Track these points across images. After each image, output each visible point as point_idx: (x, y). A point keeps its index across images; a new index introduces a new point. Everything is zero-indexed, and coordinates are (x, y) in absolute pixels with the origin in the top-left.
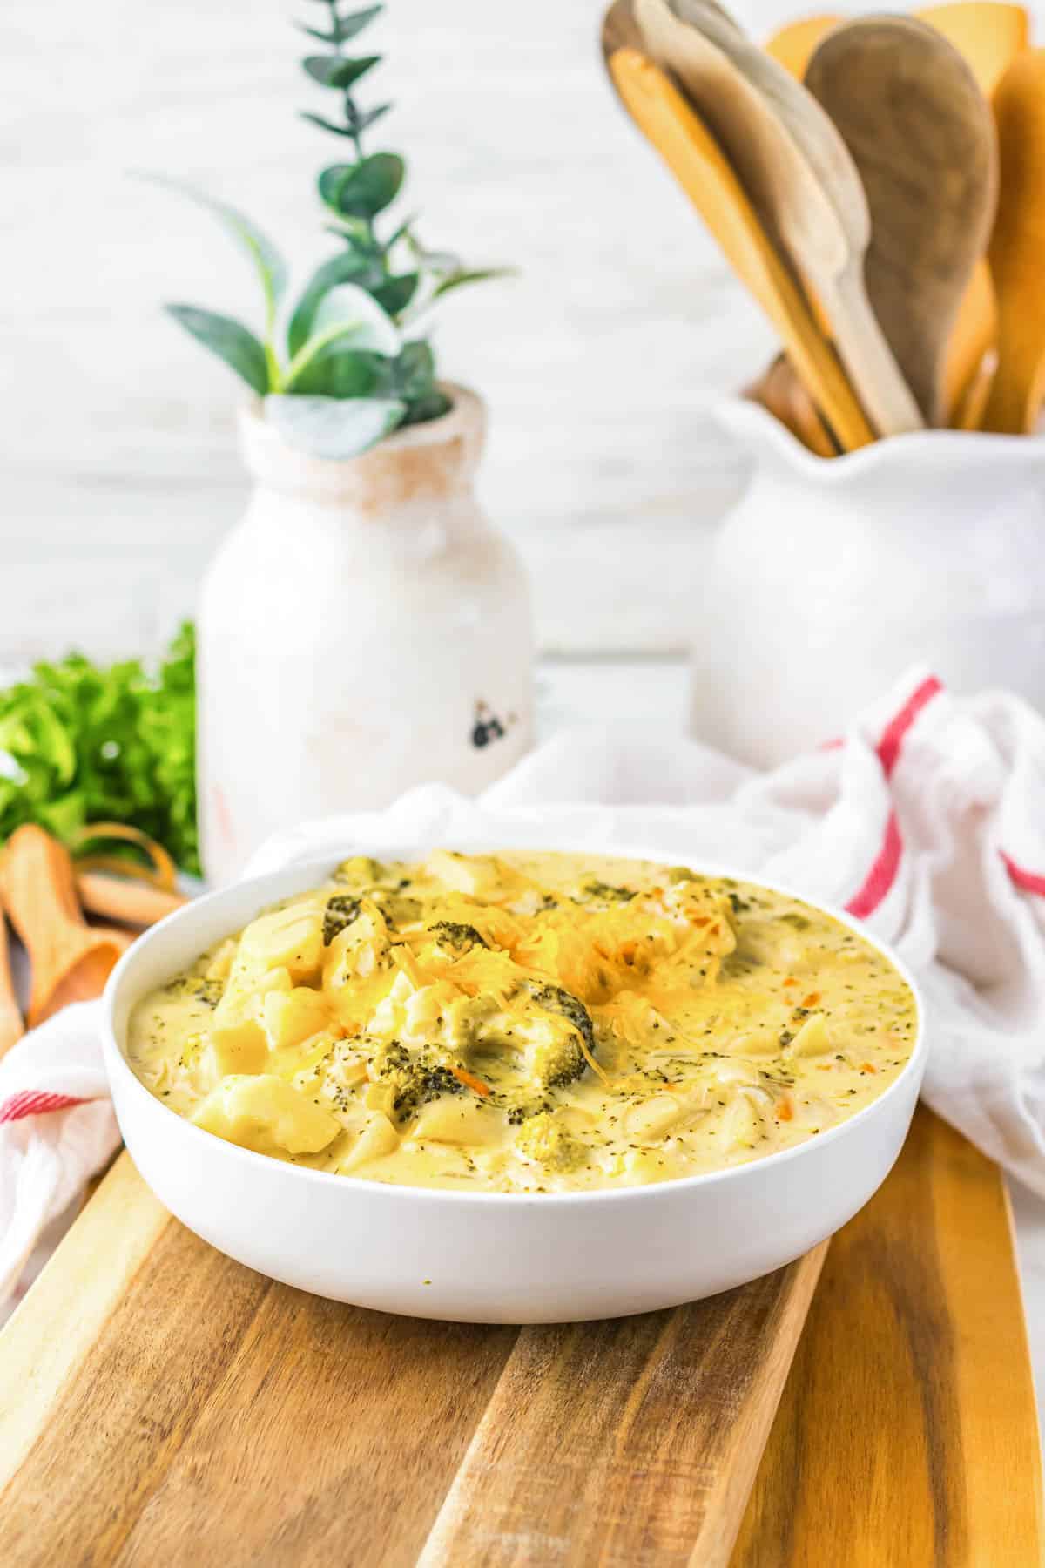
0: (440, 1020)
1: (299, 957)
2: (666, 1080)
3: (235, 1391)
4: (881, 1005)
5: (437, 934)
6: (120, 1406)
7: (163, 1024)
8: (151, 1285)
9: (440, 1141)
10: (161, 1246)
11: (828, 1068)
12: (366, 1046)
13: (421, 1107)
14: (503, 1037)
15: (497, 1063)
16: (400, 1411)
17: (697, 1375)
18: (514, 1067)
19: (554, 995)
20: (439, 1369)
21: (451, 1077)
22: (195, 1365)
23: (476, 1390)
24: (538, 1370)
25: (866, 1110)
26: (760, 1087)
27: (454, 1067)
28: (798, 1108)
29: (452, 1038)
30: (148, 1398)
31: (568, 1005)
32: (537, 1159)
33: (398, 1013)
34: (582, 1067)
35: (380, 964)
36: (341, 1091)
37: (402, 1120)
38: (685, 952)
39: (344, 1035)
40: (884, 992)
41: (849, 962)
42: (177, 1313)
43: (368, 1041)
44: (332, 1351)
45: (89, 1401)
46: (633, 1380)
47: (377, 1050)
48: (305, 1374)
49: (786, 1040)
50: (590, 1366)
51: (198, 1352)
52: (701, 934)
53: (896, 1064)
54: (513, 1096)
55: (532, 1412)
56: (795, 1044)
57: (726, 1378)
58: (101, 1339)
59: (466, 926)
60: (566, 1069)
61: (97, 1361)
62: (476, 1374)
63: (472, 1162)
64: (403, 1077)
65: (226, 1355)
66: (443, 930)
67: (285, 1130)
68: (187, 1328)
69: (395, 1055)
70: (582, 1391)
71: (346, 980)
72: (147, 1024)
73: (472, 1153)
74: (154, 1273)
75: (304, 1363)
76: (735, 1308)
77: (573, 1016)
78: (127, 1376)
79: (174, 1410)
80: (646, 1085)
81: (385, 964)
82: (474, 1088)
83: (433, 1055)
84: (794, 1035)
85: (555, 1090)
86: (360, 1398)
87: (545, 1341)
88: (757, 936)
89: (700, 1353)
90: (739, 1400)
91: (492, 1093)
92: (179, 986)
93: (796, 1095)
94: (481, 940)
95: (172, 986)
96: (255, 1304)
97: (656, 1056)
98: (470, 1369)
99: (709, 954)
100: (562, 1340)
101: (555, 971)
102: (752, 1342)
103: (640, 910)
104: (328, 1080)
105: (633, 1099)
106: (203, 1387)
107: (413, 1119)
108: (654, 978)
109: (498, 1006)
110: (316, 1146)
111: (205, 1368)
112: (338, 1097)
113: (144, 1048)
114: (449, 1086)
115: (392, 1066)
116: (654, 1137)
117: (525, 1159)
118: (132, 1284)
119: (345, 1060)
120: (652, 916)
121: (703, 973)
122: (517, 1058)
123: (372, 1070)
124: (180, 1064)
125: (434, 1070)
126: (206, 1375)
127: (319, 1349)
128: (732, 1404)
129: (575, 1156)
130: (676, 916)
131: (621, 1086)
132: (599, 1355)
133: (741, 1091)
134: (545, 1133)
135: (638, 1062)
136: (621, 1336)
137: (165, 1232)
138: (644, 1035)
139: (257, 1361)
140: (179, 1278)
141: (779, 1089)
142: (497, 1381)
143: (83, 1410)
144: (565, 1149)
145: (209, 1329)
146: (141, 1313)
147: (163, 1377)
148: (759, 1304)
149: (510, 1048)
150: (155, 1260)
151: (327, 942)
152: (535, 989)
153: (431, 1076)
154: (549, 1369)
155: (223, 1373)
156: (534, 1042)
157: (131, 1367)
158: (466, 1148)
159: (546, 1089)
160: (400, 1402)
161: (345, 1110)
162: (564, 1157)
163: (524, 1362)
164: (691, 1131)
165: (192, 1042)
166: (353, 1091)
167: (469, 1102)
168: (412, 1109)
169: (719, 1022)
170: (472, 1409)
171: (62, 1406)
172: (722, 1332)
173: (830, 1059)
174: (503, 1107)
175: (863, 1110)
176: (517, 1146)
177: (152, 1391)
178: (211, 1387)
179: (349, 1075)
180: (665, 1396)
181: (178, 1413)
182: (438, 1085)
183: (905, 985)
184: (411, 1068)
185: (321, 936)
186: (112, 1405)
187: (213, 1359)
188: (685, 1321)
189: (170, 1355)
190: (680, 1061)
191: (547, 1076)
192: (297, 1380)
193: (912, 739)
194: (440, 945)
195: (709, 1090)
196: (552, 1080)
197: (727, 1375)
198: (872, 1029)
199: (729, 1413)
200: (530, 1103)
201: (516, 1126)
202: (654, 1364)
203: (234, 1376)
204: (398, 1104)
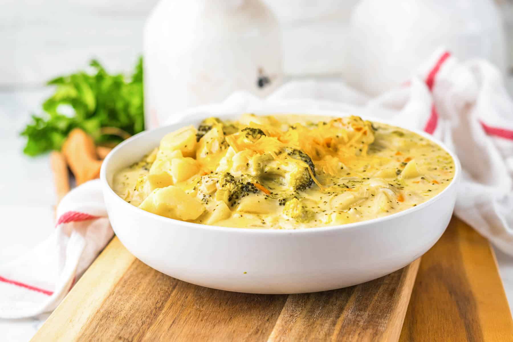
0: (248, 164)
1: (186, 146)
2: (348, 187)
3: (161, 325)
4: (438, 161)
5: (245, 132)
6: (110, 333)
7: (128, 178)
8: (124, 287)
9: (249, 212)
10: (129, 272)
11: (418, 182)
12: (216, 175)
13: (240, 199)
14: (275, 170)
15: (273, 182)
16: (234, 331)
17: (366, 315)
18: (281, 184)
19: (297, 153)
20: (251, 315)
21: (253, 186)
22: (143, 316)
23: (268, 323)
24: (295, 314)
25: (437, 196)
26: (389, 188)
27: (255, 182)
28: (406, 197)
29: (253, 172)
30: (122, 329)
31: (304, 157)
32: (292, 217)
33: (229, 162)
34: (310, 183)
35: (221, 147)
36: (205, 196)
37: (232, 205)
38: (353, 142)
39: (206, 174)
40: (439, 156)
41: (423, 146)
42: (135, 297)
43: (217, 174)
44: (204, 309)
45: (96, 331)
46: (338, 317)
47: (220, 178)
48: (192, 318)
49: (399, 172)
50: (318, 312)
51: (144, 311)
52: (359, 135)
53: (448, 180)
54: (281, 194)
55: (293, 331)
56: (403, 173)
57: (379, 315)
58: (102, 307)
59: (258, 129)
60: (304, 182)
61: (99, 316)
62: (268, 315)
63: (263, 220)
64: (232, 186)
65: (157, 312)
66: (248, 131)
67: (180, 209)
68: (139, 302)
69: (228, 178)
70: (315, 322)
71: (206, 154)
72: (121, 178)
73: (264, 217)
74: (125, 282)
75: (191, 314)
76: (380, 289)
77: (306, 161)
78: (113, 321)
79: (134, 334)
80: (339, 189)
81: (223, 147)
82: (264, 191)
83: (245, 178)
84: (402, 171)
85: (300, 192)
86: (216, 327)
87: (298, 303)
88: (382, 139)
89: (367, 306)
90: (385, 323)
91: (272, 193)
92: (135, 166)
93: (405, 192)
94: (264, 134)
95: (133, 166)
96: (169, 293)
97: (342, 179)
98: (265, 315)
99: (363, 143)
100: (305, 303)
101: (298, 144)
102: (389, 301)
103: (332, 126)
104: (199, 192)
105: (334, 194)
106: (147, 324)
107: (237, 205)
108: (340, 153)
109: (273, 158)
110: (195, 217)
111: (148, 317)
112: (204, 199)
113: (119, 187)
114: (253, 190)
115: (227, 183)
116: (344, 208)
117: (287, 218)
118: (116, 286)
119: (207, 182)
120: (337, 128)
121: (361, 150)
122: (282, 180)
123: (218, 185)
124: (135, 190)
125: (245, 184)
126: (148, 320)
127: (198, 309)
128: (383, 325)
129: (310, 216)
130: (348, 128)
131: (328, 190)
132: (322, 308)
133: (381, 190)
134: (296, 207)
135: (334, 181)
136: (331, 300)
137: (130, 267)
138: (337, 172)
139: (171, 314)
140: (136, 284)
141: (398, 190)
142: (277, 319)
143: (93, 334)
144: (305, 213)
145: (150, 302)
146: (119, 297)
147: (129, 321)
148: (391, 287)
149: (279, 175)
150: (126, 277)
151: (198, 140)
152: (290, 151)
153: (244, 186)
154: (300, 314)
155: (156, 319)
156: (289, 172)
157: (114, 318)
158: (261, 215)
159: (295, 191)
160: (234, 329)
161: (207, 203)
162: (304, 217)
163: (289, 312)
164: (360, 206)
165: (139, 180)
166: (210, 196)
167: (261, 197)
168: (237, 200)
169: (369, 167)
170: (267, 330)
171: (84, 333)
172: (376, 298)
173: (419, 179)
174: (277, 199)
175: (434, 197)
176: (284, 213)
177: (124, 327)
178: (150, 324)
179: (208, 188)
180: (352, 323)
181: (135, 335)
182: (247, 190)
183: (448, 154)
184: (235, 182)
185: (196, 137)
186: (106, 332)
187: (151, 313)
188: (359, 294)
189: (132, 313)
190: (353, 181)
191: (295, 186)
192: (188, 321)
193: (439, 77)
194: (247, 137)
195: (367, 190)
196: (298, 187)
197: (379, 314)
198: (436, 169)
199: (381, 329)
200: (288, 197)
201: (282, 207)
202: (346, 311)
203: (160, 320)
204: (230, 199)
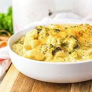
0: (57, 41)
1: (35, 36)
2: (89, 47)
7: (16, 47)
8: (18, 82)
9: (59, 57)
15: (65, 46)
18: (68, 47)
31: (74, 38)
32: (74, 58)
35: (46, 36)
42: (22, 86)
43: (47, 44)
47: (49, 46)
51: (26, 91)
54: (69, 50)
59: (58, 29)
60: (76, 46)
65: (30, 91)
68: (24, 88)
69: (51, 46)
70: (83, 91)
71: (41, 38)
75: (42, 91)
82: (63, 50)
91: (66, 50)
94: (60, 31)
96: (33, 84)
97: (87, 44)
99: (90, 32)
104: (41, 51)
105: (86, 50)
107: (55, 54)
108: (83, 36)
109: (65, 38)
114: (60, 49)
119: (44, 47)
120: (82, 28)
121: (90, 35)
125: (57, 47)
127: (44, 89)
130: (85, 28)
132: (84, 87)
134: (75, 54)
136: (86, 84)
138: (84, 42)
140: (22, 81)
144: (78, 56)
145: (27, 87)
146: (17, 86)
149: (67, 44)
150: (18, 79)
151: (38, 34)
152: (70, 36)
154: (77, 89)
156: (71, 43)
158: (63, 58)
163: (73, 88)
165: (21, 47)
166: (45, 52)
194: (55, 32)
196: (74, 48)
201: (70, 54)
